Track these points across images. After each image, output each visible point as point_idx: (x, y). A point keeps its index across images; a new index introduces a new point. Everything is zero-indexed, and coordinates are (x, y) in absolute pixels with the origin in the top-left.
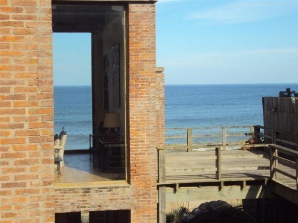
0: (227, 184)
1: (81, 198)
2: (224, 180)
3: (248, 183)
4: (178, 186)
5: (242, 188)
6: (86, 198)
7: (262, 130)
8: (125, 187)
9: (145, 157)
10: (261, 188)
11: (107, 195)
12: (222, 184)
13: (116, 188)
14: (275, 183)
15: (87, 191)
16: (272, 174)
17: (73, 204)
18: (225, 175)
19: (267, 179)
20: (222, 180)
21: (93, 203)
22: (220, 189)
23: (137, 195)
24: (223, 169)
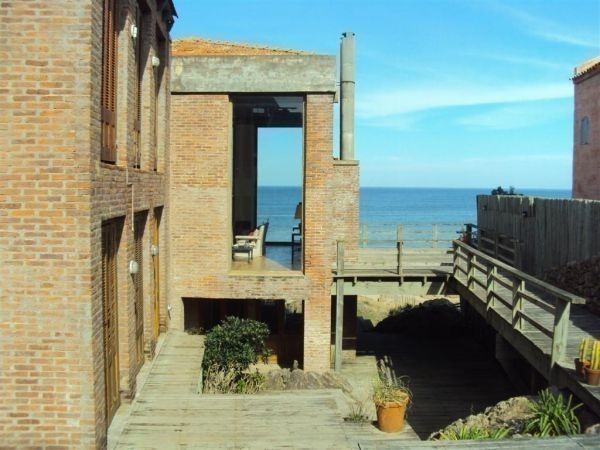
0: (407, 279)
1: (255, 286)
2: (405, 275)
3: (429, 279)
4: (356, 279)
5: (423, 284)
6: (260, 286)
7: (474, 230)
8: (299, 277)
9: (321, 249)
10: (443, 284)
11: (281, 284)
12: (402, 280)
13: (291, 277)
14: (456, 281)
15: (261, 279)
16: (455, 270)
17: (247, 291)
18: (405, 271)
19: (449, 276)
20: (402, 275)
21: (267, 292)
22: (400, 284)
23: (311, 286)
24: (405, 265)
